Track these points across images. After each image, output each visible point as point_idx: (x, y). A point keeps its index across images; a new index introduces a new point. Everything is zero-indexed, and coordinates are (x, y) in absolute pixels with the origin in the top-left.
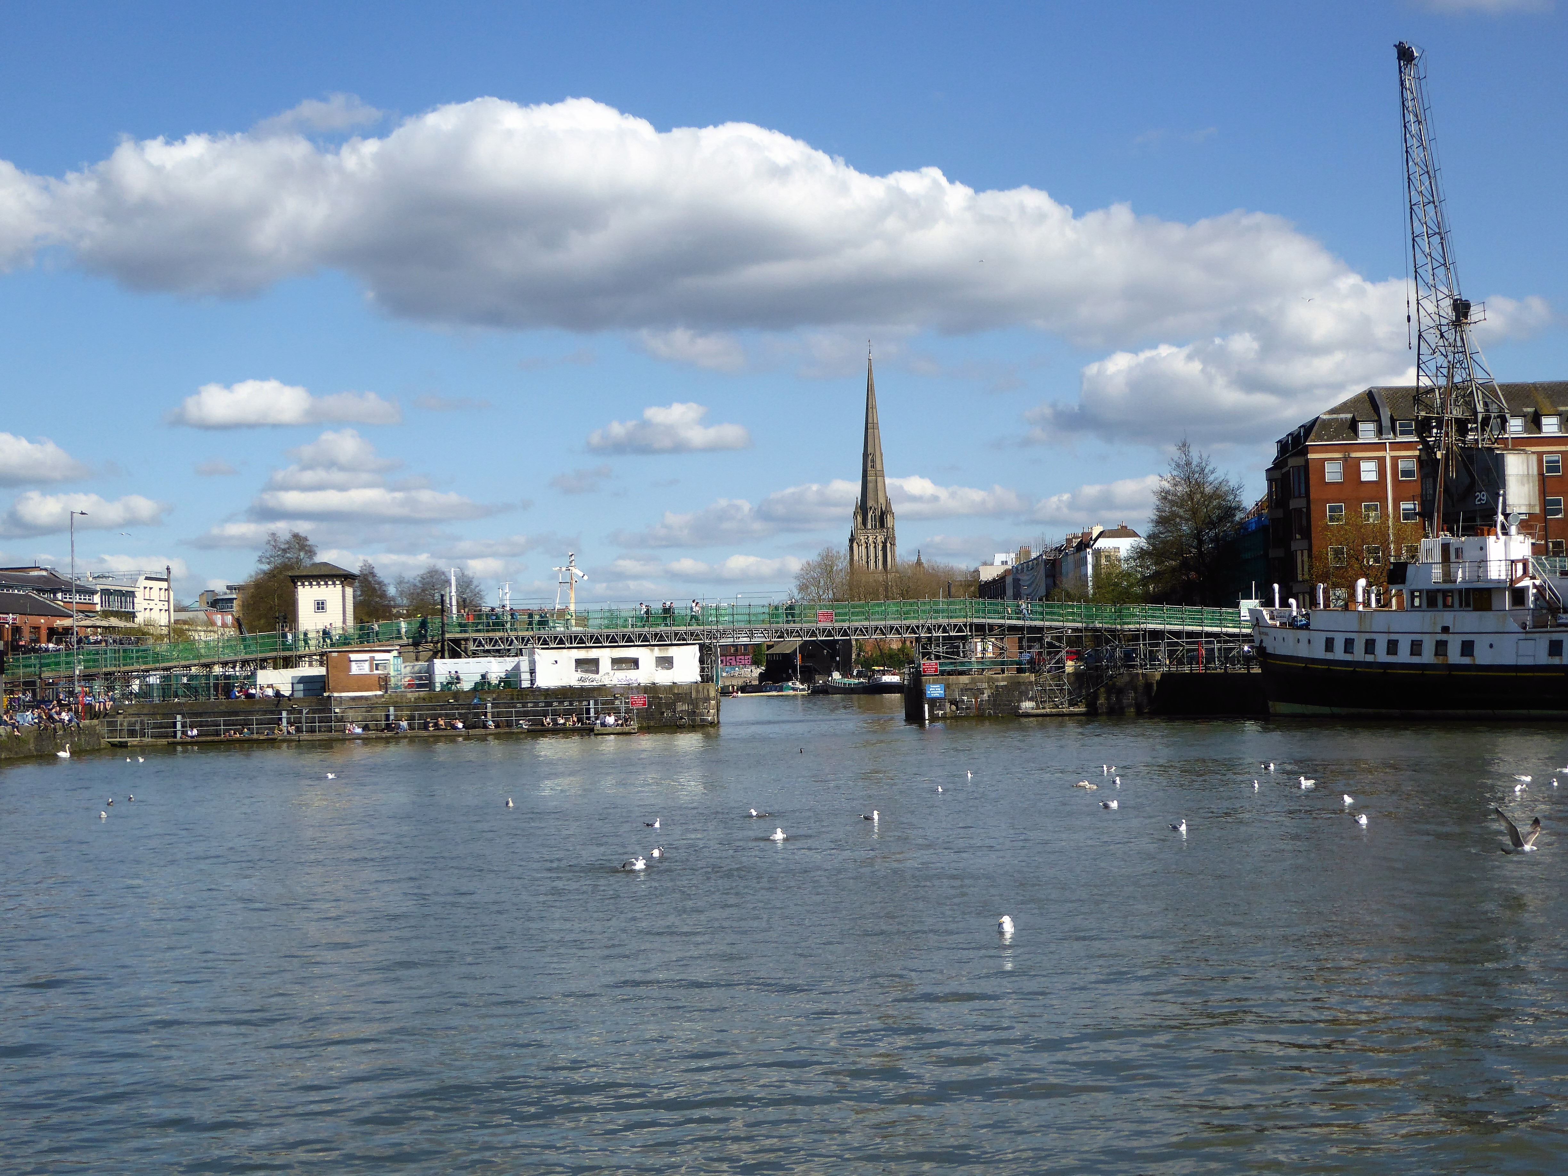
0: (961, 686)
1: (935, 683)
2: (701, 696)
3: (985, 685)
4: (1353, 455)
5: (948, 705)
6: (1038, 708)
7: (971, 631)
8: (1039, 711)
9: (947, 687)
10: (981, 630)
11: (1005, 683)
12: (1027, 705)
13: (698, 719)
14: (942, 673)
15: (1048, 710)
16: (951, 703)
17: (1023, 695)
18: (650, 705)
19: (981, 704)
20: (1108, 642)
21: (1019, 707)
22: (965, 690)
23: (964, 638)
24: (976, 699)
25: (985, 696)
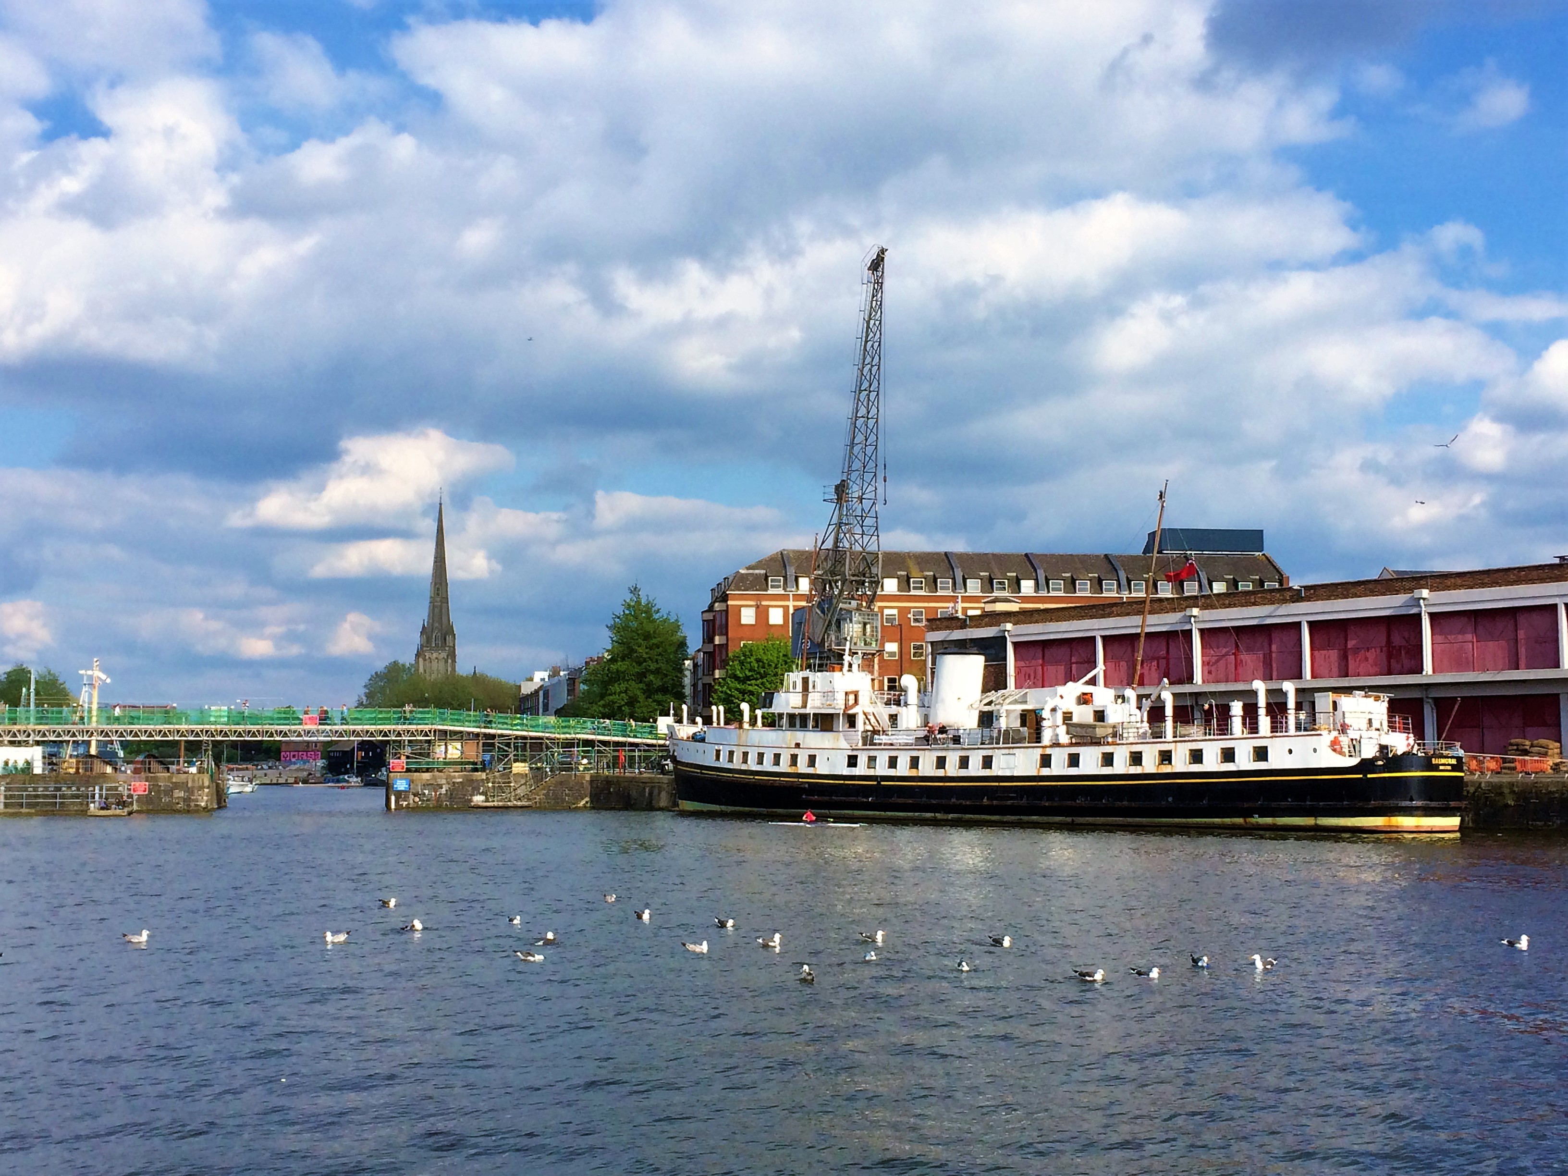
0: (424, 782)
1: (401, 779)
2: (196, 785)
3: (444, 781)
4: (764, 603)
5: (412, 797)
6: (487, 801)
7: (435, 736)
8: (488, 804)
9: (411, 782)
10: (444, 736)
11: (461, 780)
12: (478, 799)
13: (192, 804)
14: (408, 770)
15: (496, 804)
16: (415, 795)
17: (476, 791)
18: (150, 792)
19: (439, 797)
20: (548, 748)
21: (471, 800)
22: (426, 786)
23: (429, 742)
24: (436, 792)
25: (443, 791)
